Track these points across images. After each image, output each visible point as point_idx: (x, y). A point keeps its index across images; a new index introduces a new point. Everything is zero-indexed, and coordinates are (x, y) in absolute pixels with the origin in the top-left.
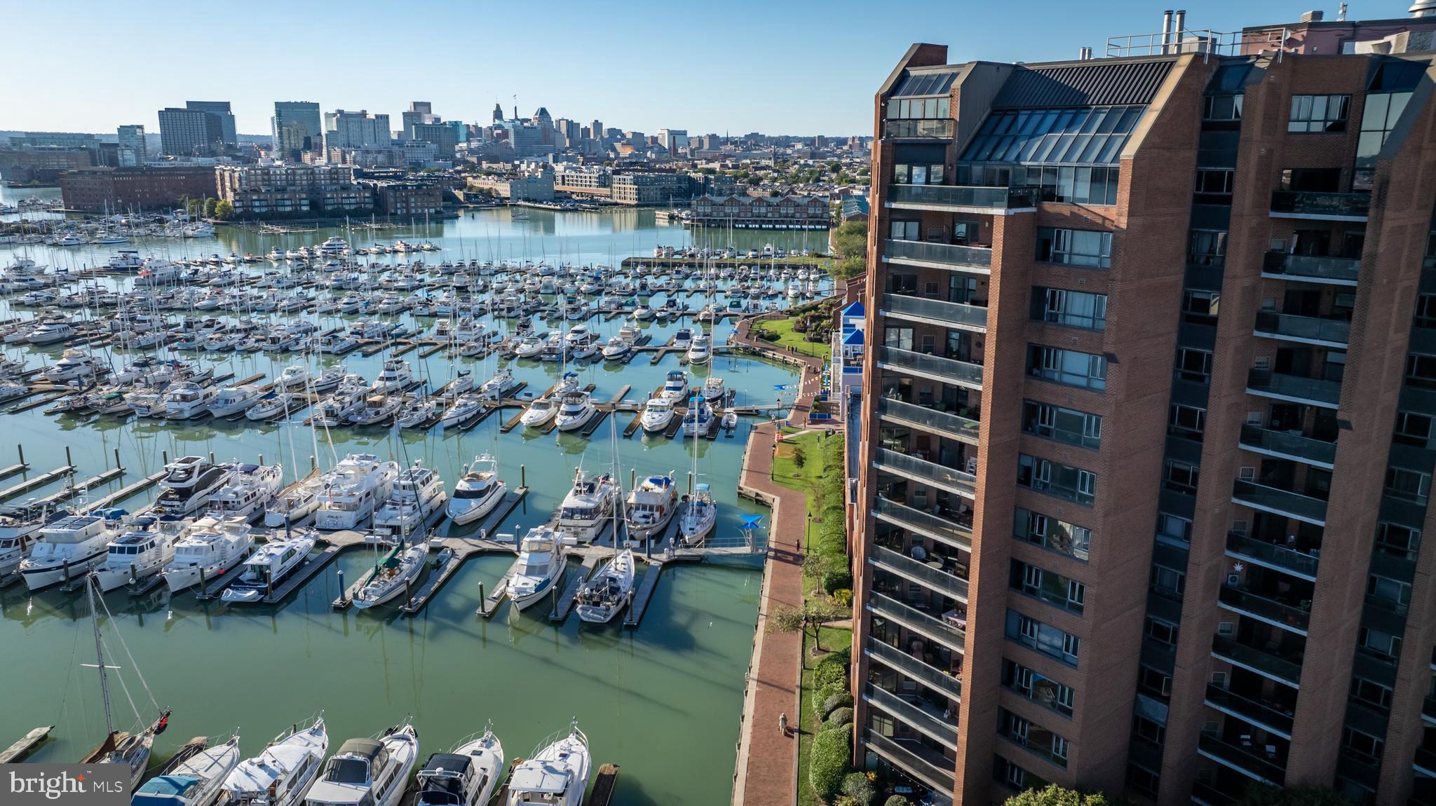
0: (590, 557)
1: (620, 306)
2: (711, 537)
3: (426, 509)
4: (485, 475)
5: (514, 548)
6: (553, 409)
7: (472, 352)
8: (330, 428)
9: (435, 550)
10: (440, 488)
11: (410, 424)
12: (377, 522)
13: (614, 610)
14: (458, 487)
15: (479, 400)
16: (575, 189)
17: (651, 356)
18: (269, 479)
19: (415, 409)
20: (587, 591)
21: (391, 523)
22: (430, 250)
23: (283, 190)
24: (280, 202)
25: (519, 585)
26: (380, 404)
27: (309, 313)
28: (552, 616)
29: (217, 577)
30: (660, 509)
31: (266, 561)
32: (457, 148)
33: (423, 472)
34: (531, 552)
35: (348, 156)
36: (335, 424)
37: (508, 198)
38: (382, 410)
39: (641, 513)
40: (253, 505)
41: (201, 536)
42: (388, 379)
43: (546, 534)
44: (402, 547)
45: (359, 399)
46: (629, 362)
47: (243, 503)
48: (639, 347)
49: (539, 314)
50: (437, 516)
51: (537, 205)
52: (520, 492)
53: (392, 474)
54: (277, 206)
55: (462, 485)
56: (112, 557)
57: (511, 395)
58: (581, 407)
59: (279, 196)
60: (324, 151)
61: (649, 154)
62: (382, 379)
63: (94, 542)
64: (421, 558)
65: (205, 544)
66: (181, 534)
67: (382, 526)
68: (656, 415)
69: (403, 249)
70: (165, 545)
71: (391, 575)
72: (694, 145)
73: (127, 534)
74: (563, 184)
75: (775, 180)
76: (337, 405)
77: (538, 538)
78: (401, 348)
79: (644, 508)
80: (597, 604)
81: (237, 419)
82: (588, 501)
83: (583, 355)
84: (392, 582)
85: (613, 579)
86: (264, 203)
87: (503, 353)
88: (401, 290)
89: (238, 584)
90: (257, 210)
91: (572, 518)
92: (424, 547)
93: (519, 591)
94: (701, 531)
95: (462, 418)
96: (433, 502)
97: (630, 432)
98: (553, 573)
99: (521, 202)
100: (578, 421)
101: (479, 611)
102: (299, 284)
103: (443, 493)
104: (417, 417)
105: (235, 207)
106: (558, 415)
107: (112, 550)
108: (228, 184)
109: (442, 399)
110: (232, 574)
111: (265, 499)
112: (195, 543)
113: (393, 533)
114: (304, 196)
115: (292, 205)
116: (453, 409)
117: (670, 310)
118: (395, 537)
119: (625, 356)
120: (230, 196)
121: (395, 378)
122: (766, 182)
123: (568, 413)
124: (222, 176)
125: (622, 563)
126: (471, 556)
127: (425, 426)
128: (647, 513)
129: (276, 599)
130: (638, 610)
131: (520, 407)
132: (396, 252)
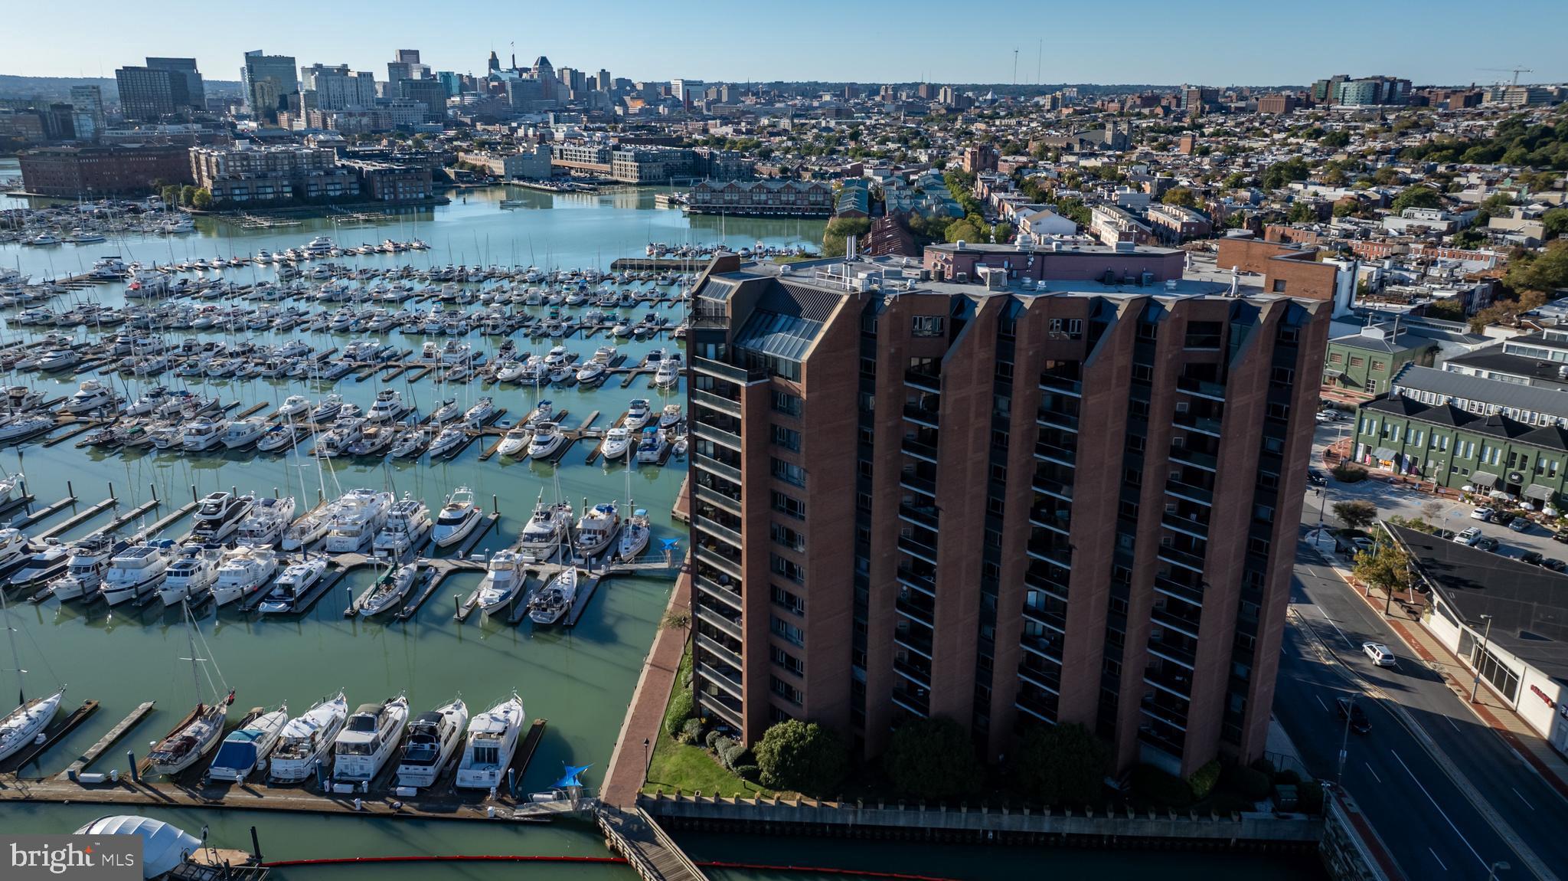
0: (545, 573)
1: (602, 320)
2: (641, 556)
3: (413, 536)
4: (464, 505)
5: (484, 566)
6: (527, 438)
7: (458, 376)
8: (331, 458)
9: (422, 568)
10: (426, 516)
11: (401, 454)
12: (375, 545)
13: (558, 614)
14: (441, 516)
15: (461, 430)
16: (573, 164)
17: (622, 378)
18: (285, 510)
19: (406, 440)
20: (537, 600)
21: (387, 546)
22: (419, 249)
23: (263, 176)
24: (262, 190)
25: (488, 596)
26: (375, 435)
27: (303, 331)
28: (510, 619)
29: (253, 593)
30: (603, 532)
31: (291, 581)
32: (449, 103)
33: (412, 504)
34: (496, 570)
35: (329, 120)
36: (335, 454)
37: (502, 177)
38: (377, 441)
39: (587, 536)
40: (274, 532)
41: (239, 562)
42: (381, 409)
43: (508, 557)
44: (396, 568)
45: (356, 430)
46: (601, 385)
47: (266, 531)
48: (612, 369)
49: (523, 331)
50: (423, 540)
51: (533, 185)
52: (492, 517)
53: (386, 504)
54: (258, 194)
55: (444, 514)
56: (170, 579)
57: (492, 422)
58: (550, 437)
59: (260, 184)
60: (303, 112)
61: (661, 108)
62: (375, 409)
63: (154, 567)
64: (411, 575)
65: (242, 568)
66: (220, 559)
67: (380, 550)
68: (614, 445)
69: (391, 248)
70: (209, 569)
71: (388, 590)
72: (712, 96)
73: (179, 560)
74: (562, 158)
75: (787, 150)
76: (337, 438)
77: (502, 559)
78: (392, 371)
79: (589, 532)
80: (545, 610)
81: (248, 450)
82: (544, 527)
83: (560, 378)
84: (389, 595)
85: (557, 591)
86: (244, 191)
87: (486, 377)
88: (391, 301)
89: (269, 598)
90: (237, 199)
91: (531, 541)
92: (413, 566)
93: (487, 601)
94: (634, 550)
95: (446, 448)
96: (420, 528)
97: (593, 459)
98: (515, 586)
99: (516, 182)
100: (548, 450)
101: (456, 616)
102: (289, 295)
103: (429, 520)
104: (408, 447)
105: (214, 196)
106: (531, 445)
107: (170, 573)
108: (204, 168)
109: (429, 428)
110: (264, 590)
111: (282, 527)
112: (234, 567)
113: (389, 555)
114: (286, 183)
115: (274, 193)
116: (438, 439)
117: (649, 325)
118: (390, 559)
119: (598, 379)
120: (208, 183)
121: (386, 408)
122: (777, 153)
123: (539, 443)
124: (197, 159)
125: (568, 578)
126: (451, 573)
127: (415, 455)
128: (592, 536)
129: (301, 610)
130: (575, 614)
131: (498, 435)
132: (383, 252)
